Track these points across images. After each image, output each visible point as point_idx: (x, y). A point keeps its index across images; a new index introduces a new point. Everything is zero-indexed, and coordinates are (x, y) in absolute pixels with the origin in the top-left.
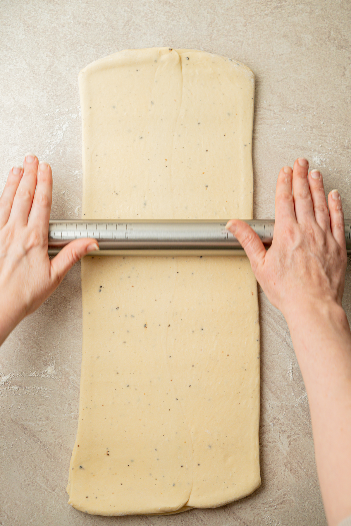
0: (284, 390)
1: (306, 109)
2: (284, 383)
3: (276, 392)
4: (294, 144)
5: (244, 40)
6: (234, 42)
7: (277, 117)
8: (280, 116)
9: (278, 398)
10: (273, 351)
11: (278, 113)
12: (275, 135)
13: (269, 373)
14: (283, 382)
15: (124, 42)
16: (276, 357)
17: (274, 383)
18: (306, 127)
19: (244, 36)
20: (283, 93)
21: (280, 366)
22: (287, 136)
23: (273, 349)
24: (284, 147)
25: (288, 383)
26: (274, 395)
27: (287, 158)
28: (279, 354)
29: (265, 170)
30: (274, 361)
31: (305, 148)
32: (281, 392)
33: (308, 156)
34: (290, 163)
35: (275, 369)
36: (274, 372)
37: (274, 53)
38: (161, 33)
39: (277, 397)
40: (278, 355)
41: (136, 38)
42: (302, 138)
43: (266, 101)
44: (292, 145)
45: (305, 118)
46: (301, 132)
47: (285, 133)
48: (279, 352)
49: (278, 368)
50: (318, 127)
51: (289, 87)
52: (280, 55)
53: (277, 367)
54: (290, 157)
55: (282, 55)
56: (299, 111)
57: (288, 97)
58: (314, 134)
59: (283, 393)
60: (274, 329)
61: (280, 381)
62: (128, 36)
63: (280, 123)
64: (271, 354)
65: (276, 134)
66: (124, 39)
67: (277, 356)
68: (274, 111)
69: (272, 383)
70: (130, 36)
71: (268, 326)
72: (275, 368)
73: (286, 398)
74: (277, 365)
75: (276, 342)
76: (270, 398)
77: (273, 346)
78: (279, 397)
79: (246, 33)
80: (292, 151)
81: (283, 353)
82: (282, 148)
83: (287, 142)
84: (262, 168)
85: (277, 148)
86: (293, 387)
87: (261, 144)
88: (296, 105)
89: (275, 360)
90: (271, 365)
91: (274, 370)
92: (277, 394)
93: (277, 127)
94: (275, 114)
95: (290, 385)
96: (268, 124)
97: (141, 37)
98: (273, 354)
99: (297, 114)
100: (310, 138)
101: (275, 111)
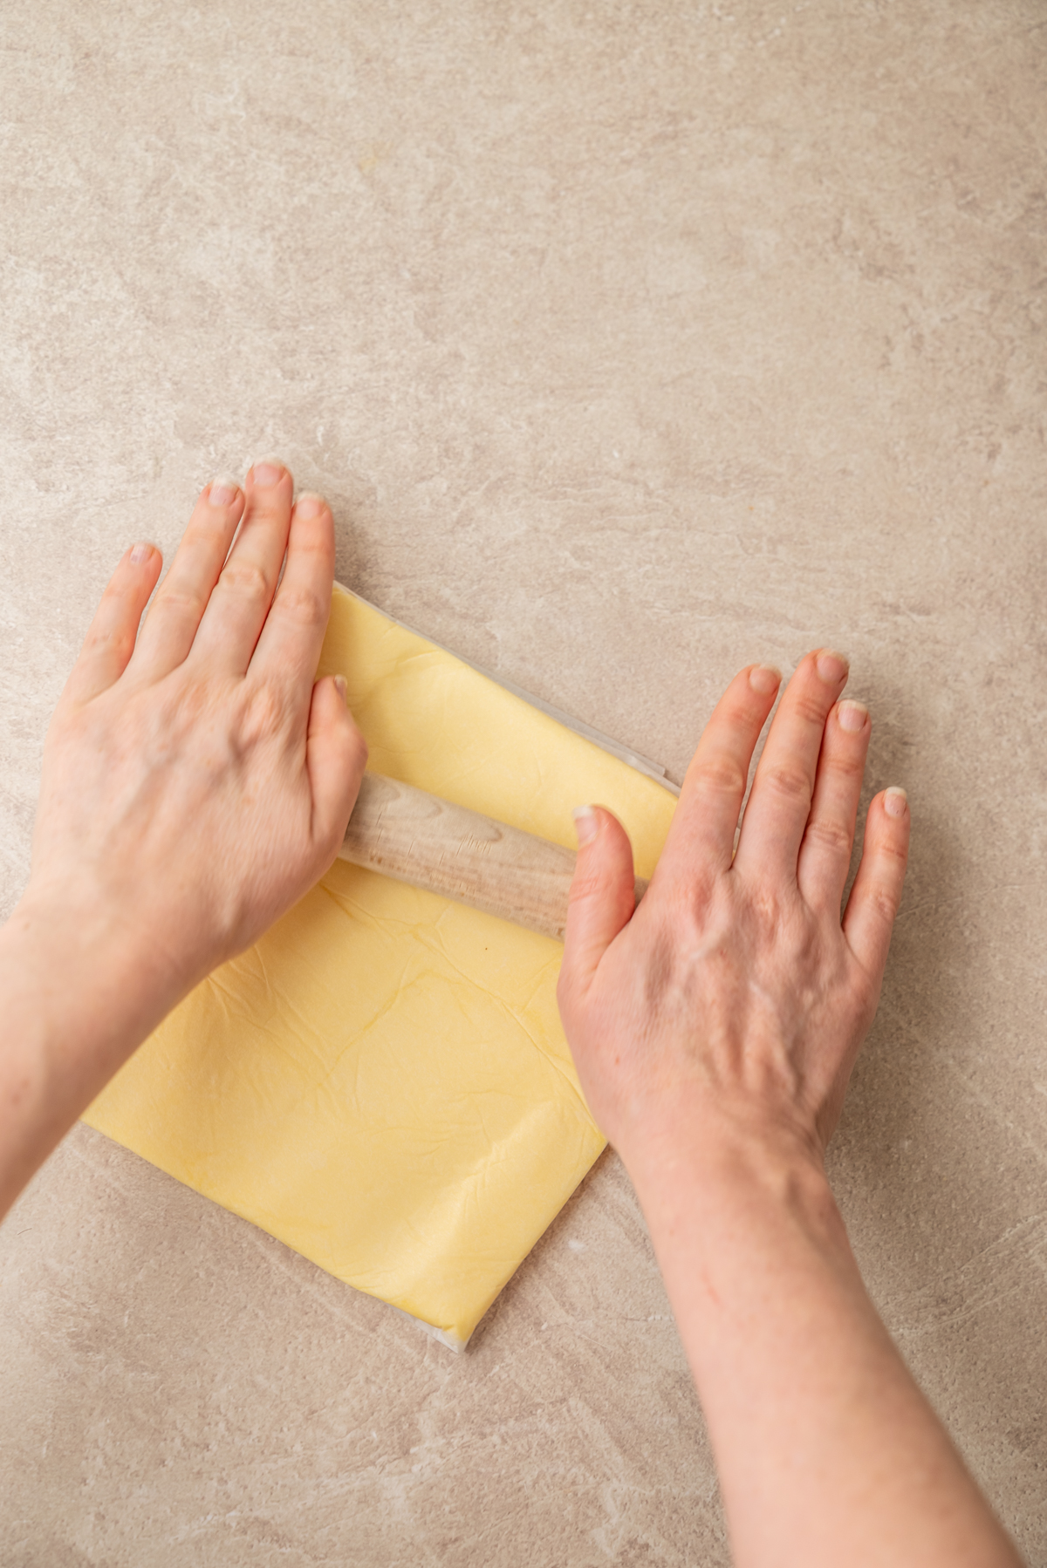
0: (668, 1442)
1: (756, 480)
2: (665, 1420)
3: (637, 1449)
4: (711, 598)
5: (549, 245)
6: (514, 252)
7: (658, 504)
8: (667, 501)
9: (643, 1471)
10: (629, 1307)
11: (660, 492)
12: (648, 567)
13: (614, 1386)
14: (662, 1415)
15: (140, 251)
16: (641, 1329)
17: (631, 1418)
18: (755, 541)
19: (548, 233)
20: (677, 425)
21: (655, 1361)
22: (688, 571)
23: (630, 1301)
24: (679, 608)
25: (680, 1420)
26: (631, 1460)
27: (688, 645)
28: (650, 1319)
29: (614, 686)
30: (633, 1343)
31: (751, 611)
32: (655, 1452)
33: (761, 637)
34: (698, 660)
35: (636, 1370)
36: (632, 1382)
37: (648, 291)
38: (267, 223)
39: (641, 1469)
40: (646, 1320)
41: (182, 238)
42: (739, 577)
43: (621, 452)
44: (705, 601)
45: (751, 509)
46: (735, 556)
47: (683, 561)
48: (651, 1310)
49: (646, 1368)
50: (795, 539)
51: (701, 405)
52: (670, 298)
53: (642, 1362)
54: (699, 641)
55: (677, 295)
56: (733, 485)
57: (695, 437)
58: (782, 564)
59: (663, 1454)
60: (636, 1230)
61: (652, 1412)
62: (157, 230)
63: (666, 526)
64: (623, 1318)
65: (650, 562)
66: (142, 241)
67: (645, 1323)
68: (646, 486)
69: (624, 1420)
70: (162, 231)
71: (615, 1219)
72: (637, 1366)
73: (673, 1472)
74: (644, 1355)
75: (639, 1276)
76: (616, 1472)
77: (629, 1290)
78: (647, 1469)
79: (555, 222)
80: (704, 621)
81: (665, 1313)
82: (672, 612)
83: (688, 590)
84: (604, 679)
85: (656, 610)
86: (697, 1432)
87: (601, 595)
88: (720, 467)
89: (637, 1339)
90: (624, 1355)
91: (631, 1375)
92: (641, 1458)
93: (657, 539)
94: (649, 493)
95: (686, 1427)
96: (623, 530)
97: (199, 235)
98: (629, 1317)
99: (724, 495)
100: (768, 576)
101: (651, 485)
